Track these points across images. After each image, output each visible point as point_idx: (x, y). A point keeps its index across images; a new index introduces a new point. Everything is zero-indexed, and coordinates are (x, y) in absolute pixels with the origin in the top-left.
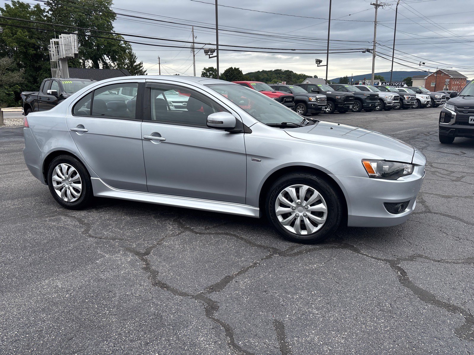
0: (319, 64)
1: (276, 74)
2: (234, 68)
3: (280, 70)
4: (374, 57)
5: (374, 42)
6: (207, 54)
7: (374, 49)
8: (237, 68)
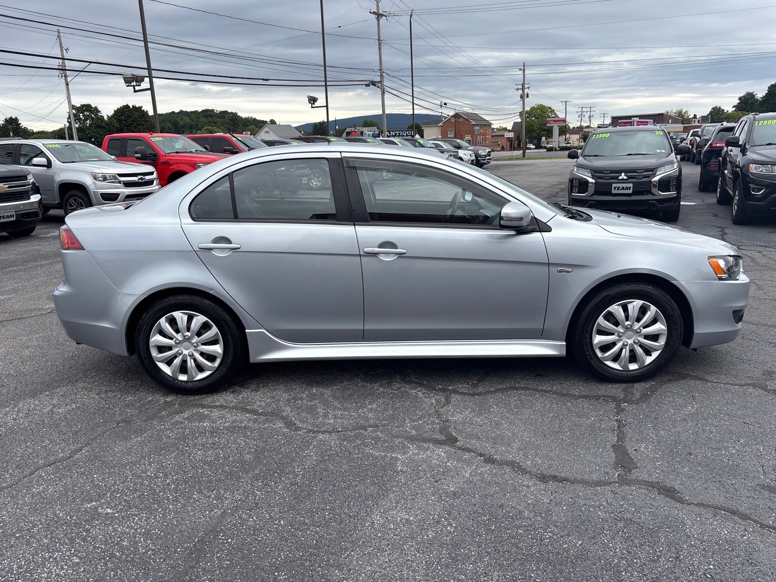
0: (314, 104)
1: (206, 117)
2: (133, 106)
3: (212, 111)
4: (383, 93)
5: (380, 70)
6: (130, 84)
7: (381, 81)
8: (137, 106)
